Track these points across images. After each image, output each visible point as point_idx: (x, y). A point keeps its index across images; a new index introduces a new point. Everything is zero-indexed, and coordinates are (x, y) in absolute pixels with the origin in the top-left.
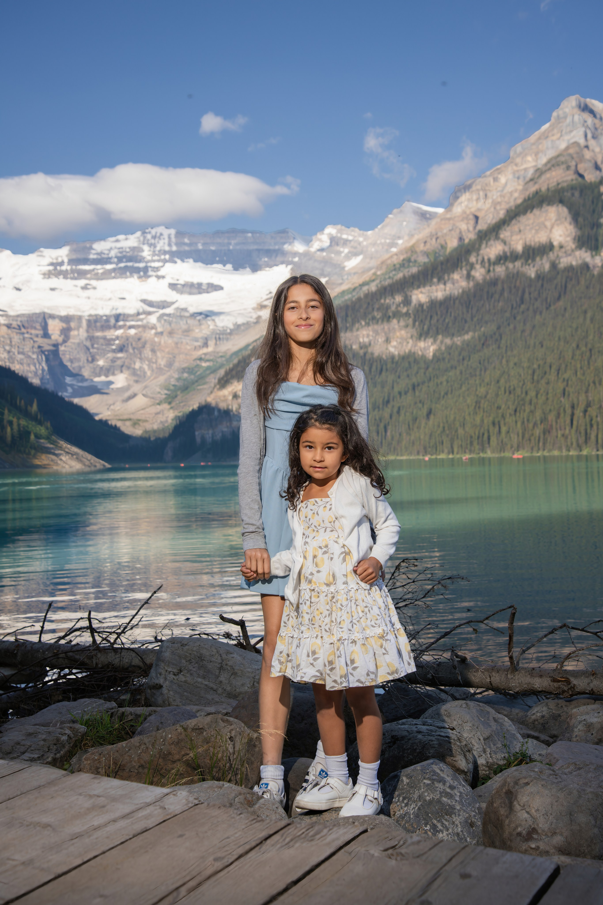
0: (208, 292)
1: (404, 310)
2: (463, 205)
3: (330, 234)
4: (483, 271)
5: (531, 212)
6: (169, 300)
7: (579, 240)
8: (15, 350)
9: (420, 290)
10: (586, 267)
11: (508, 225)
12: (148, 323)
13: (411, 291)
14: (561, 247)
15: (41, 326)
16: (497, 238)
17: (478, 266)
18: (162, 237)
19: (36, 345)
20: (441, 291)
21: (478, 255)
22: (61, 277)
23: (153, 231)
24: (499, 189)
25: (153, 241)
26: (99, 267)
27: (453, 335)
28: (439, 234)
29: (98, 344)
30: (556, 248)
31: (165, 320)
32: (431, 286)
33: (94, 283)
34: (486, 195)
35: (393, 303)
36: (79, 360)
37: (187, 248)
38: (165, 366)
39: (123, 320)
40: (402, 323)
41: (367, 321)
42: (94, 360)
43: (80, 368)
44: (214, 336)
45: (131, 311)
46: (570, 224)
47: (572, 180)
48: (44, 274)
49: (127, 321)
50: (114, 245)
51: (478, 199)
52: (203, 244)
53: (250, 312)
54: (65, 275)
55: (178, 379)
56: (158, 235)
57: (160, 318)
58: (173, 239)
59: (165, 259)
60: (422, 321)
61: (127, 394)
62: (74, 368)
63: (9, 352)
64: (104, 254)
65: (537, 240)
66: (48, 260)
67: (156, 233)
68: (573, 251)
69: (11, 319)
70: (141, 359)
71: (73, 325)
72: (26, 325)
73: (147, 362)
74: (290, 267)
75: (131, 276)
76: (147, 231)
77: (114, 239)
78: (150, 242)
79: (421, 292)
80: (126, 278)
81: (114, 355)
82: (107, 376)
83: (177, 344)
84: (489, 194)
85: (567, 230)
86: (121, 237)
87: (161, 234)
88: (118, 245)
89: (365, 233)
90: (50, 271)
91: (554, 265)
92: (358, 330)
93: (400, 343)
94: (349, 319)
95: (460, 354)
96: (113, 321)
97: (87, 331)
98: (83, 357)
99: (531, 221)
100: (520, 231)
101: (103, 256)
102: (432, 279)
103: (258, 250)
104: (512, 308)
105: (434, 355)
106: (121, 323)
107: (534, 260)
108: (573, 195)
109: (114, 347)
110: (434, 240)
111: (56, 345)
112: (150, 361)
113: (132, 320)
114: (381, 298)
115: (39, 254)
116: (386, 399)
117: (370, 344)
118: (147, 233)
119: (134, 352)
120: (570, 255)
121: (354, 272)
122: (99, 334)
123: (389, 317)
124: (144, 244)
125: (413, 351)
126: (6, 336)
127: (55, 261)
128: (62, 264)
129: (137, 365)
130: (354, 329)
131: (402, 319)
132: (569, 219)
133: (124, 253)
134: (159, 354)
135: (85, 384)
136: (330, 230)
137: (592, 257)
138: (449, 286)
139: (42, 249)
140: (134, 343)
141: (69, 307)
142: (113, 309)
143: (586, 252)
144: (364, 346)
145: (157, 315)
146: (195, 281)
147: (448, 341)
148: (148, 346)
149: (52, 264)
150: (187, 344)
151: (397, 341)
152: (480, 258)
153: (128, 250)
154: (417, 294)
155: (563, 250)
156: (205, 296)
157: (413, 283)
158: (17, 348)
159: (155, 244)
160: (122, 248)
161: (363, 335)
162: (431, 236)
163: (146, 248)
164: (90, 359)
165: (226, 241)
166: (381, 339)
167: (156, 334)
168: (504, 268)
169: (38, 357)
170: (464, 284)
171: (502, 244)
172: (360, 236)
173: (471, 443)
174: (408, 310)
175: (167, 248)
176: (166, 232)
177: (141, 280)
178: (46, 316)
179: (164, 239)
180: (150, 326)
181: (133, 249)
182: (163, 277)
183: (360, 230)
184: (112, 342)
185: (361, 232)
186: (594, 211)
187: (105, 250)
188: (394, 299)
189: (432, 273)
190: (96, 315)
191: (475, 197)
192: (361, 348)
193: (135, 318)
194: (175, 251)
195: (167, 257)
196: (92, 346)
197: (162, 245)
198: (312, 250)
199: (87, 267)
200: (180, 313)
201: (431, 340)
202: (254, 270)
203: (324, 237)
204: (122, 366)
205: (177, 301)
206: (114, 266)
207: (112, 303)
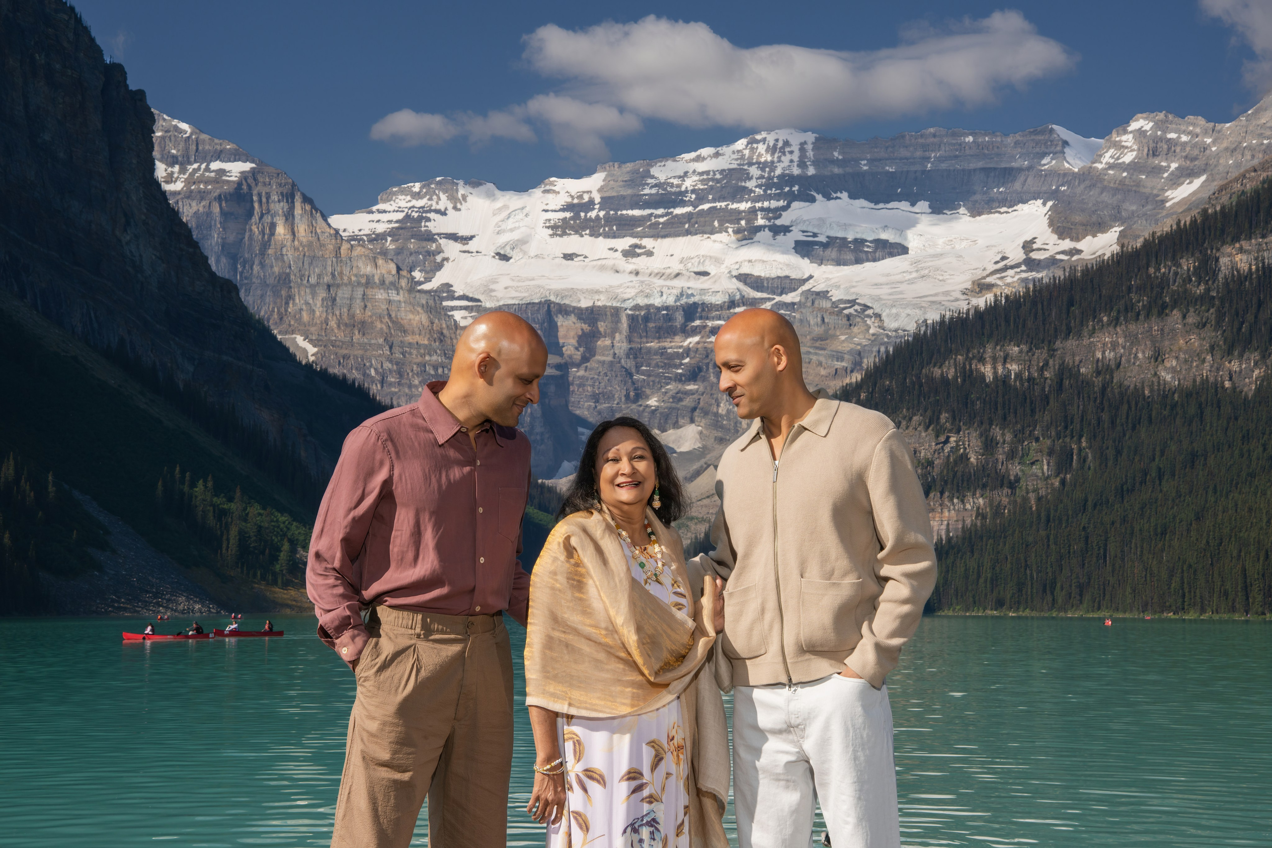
0: (874, 260)
1: (1200, 290)
3: (1140, 133)
6: (795, 275)
9: (1237, 245)
13: (1218, 250)
18: (787, 149)
22: (588, 232)
23: (771, 138)
25: (769, 158)
26: (660, 211)
29: (648, 365)
33: (648, 243)
35: (1176, 274)
36: (609, 397)
37: (836, 170)
39: (701, 318)
40: (1191, 319)
41: (1114, 314)
44: (875, 349)
45: (718, 298)
48: (554, 227)
49: (707, 318)
50: (691, 167)
52: (871, 161)
53: (957, 300)
54: (594, 228)
56: (780, 144)
58: (810, 154)
59: (791, 192)
60: (1237, 314)
61: (696, 466)
64: (672, 185)
66: (562, 199)
67: (777, 140)
71: (602, 326)
74: (1050, 204)
75: (722, 230)
76: (758, 137)
77: (693, 155)
78: (763, 160)
79: (1241, 250)
80: (712, 233)
81: (680, 386)
86: (706, 151)
88: (701, 167)
89: (1219, 126)
90: (564, 219)
92: (1092, 333)
93: (1186, 361)
96: (679, 318)
97: (630, 341)
101: (669, 189)
103: (986, 171)
105: (1258, 390)
106: (697, 323)
109: (680, 371)
111: (566, 367)
113: (720, 319)
114: (1148, 266)
115: (548, 188)
117: (1118, 365)
118: (758, 142)
122: (653, 345)
123: (1164, 306)
124: (751, 164)
125: (1212, 379)
127: (576, 201)
128: (589, 206)
129: (722, 410)
130: (1085, 333)
131: (1192, 310)
133: (711, 183)
136: (1141, 123)
139: (553, 179)
141: (598, 292)
142: (682, 294)
144: (1105, 370)
146: (850, 235)
149: (568, 207)
150: (820, 364)
151: (1177, 358)
153: (718, 176)
154: (1230, 255)
156: (868, 265)
157: (1223, 231)
159: (772, 163)
160: (707, 173)
161: (1104, 345)
163: (754, 171)
164: (632, 394)
165: (919, 154)
166: (1142, 354)
172: (1206, 133)
174: (1208, 290)
175: (796, 171)
176: (796, 139)
177: (739, 237)
178: (553, 310)
179: (791, 152)
181: (728, 174)
182: (786, 229)
183: (1209, 120)
184: (677, 361)
185: (1211, 125)
187: (674, 177)
188: (1179, 265)
190: (648, 307)
192: (1098, 373)
193: (725, 313)
194: (813, 176)
195: (796, 188)
196: (638, 367)
197: (787, 164)
198: (1100, 166)
199: (637, 213)
200: (813, 303)
201: (1255, 356)
202: (975, 212)
203: (1127, 139)
204: (694, 409)
205: (811, 277)
206: (689, 209)
207: (679, 283)
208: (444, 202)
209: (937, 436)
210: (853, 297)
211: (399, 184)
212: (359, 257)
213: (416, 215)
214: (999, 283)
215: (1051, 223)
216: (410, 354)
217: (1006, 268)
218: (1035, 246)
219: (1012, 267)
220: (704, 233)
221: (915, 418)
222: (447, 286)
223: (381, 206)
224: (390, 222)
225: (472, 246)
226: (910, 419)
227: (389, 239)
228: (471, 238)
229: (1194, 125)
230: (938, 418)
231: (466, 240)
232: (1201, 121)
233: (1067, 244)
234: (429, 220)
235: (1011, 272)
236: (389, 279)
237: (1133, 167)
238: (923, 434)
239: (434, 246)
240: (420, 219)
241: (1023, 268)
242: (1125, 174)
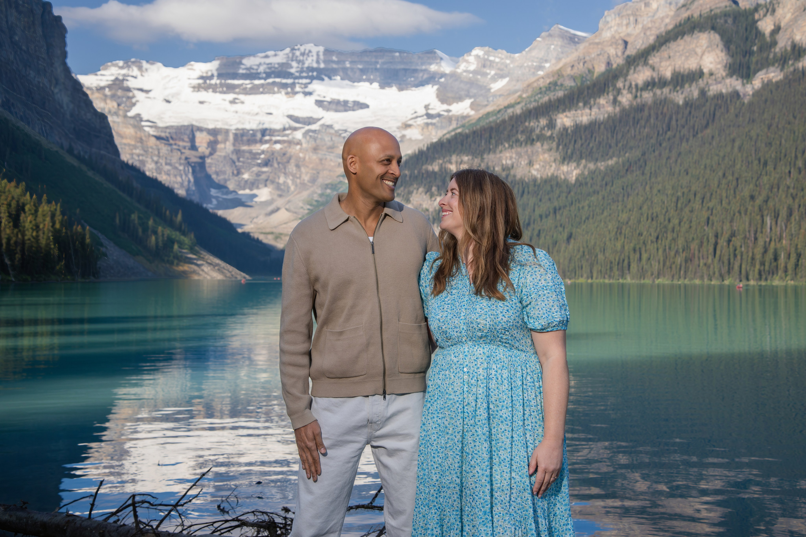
0: (353, 110)
1: (549, 133)
2: (612, 30)
3: (477, 56)
4: (630, 96)
5: (682, 38)
6: (315, 116)
7: (730, 68)
8: (162, 161)
9: (565, 114)
10: (736, 95)
11: (658, 51)
12: (294, 138)
13: (556, 115)
14: (711, 74)
15: (189, 138)
16: (646, 63)
17: (625, 92)
18: (310, 54)
19: (183, 157)
20: (587, 116)
21: (625, 81)
22: (211, 90)
23: (302, 48)
24: (650, 14)
25: (301, 58)
26: (248, 82)
27: (597, 160)
28: (587, 58)
29: (243, 158)
30: (706, 76)
31: (311, 136)
32: (576, 110)
33: (242, 97)
34: (636, 20)
35: (538, 126)
36: (224, 173)
37: (334, 66)
38: (308, 181)
39: (269, 135)
40: (546, 147)
41: (511, 143)
42: (239, 173)
43: (226, 180)
45: (278, 126)
46: (722, 51)
47: (726, 7)
48: (194, 87)
49: (272, 135)
50: (263, 61)
51: (628, 25)
52: (351, 62)
54: (214, 89)
55: (321, 195)
56: (307, 52)
57: (305, 134)
58: (322, 57)
59: (313, 76)
60: (565, 145)
61: (270, 208)
62: (219, 180)
63: (156, 163)
64: (253, 69)
65: (686, 66)
66: (197, 74)
67: (305, 50)
68: (723, 78)
69: (160, 130)
70: (285, 173)
71: (220, 138)
72: (174, 136)
73: (291, 177)
74: (436, 87)
75: (279, 92)
76: (296, 47)
77: (263, 54)
78: (298, 59)
79: (566, 116)
80: (274, 93)
81: (259, 169)
82: (251, 189)
83: (321, 160)
84: (639, 19)
85: (718, 57)
86: (271, 53)
87: (310, 51)
88: (268, 61)
89: (512, 55)
90: (199, 85)
91: (703, 93)
92: (501, 152)
93: (543, 166)
94: (493, 141)
95: (603, 180)
96: (259, 136)
97: (234, 145)
98: (229, 170)
99: (681, 48)
100: (670, 57)
101: (252, 71)
102: (577, 104)
103: (405, 70)
104: (658, 134)
105: (577, 179)
106: (267, 138)
107: (682, 87)
108: (726, 22)
109: (259, 161)
110: (581, 64)
111: (203, 158)
112: (294, 176)
113: (278, 136)
114: (525, 121)
115: (190, 67)
116: (527, 221)
117: (513, 167)
118: (296, 50)
119: (279, 167)
120: (720, 83)
121: (500, 94)
122: (245, 148)
123: (533, 140)
124: (292, 60)
125: (555, 175)
126: (155, 147)
127: (205, 75)
128: (212, 77)
129: (281, 180)
131: (545, 142)
132: (721, 46)
133: (273, 69)
134: (303, 170)
135: (230, 197)
136: (478, 51)
137: (743, 84)
138: (595, 110)
139: (192, 63)
140: (279, 158)
141: (217, 121)
142: (260, 123)
143: (737, 80)
144: (506, 169)
145: (303, 131)
146: (342, 98)
147: (591, 166)
148: (293, 161)
149: (202, 78)
150: (331, 160)
151: (539, 164)
152: (627, 84)
153: (276, 66)
154: (561, 118)
155: (713, 77)
156: (350, 113)
157: (558, 107)
158: (164, 159)
159: (303, 60)
160: (271, 64)
161: (507, 157)
162: (579, 60)
163: (294, 64)
164: (235, 172)
165: (373, 60)
166: (524, 162)
167: (301, 149)
168: (651, 94)
169: (185, 168)
170: (610, 109)
171: (651, 70)
172: (507, 58)
173: (611, 268)
174: (552, 134)
175: (315, 65)
176: (315, 49)
177: (288, 96)
178: (194, 129)
179: (312, 56)
180: (295, 141)
181: (282, 65)
182: (310, 94)
183: (508, 52)
184: (258, 157)
185: (509, 54)
186: (747, 39)
187: (254, 65)
188: (539, 122)
189: (578, 97)
190: (243, 129)
191: (625, 22)
192: (504, 170)
193: (281, 133)
194: (323, 69)
195: (315, 74)
196: (238, 159)
197: (310, 62)
198: (459, 71)
199: (236, 82)
200: (326, 129)
201: (574, 165)
202: (401, 89)
203: (471, 59)
204: (267, 180)
205: (323, 118)
206: (262, 81)
207: (258, 118)
208: (135, 71)
209: (431, 197)
210: (344, 128)
211: (111, 62)
212: (97, 98)
213: (121, 78)
214: (414, 124)
215: (438, 96)
216: (125, 149)
217: (417, 117)
218: (430, 107)
219: (420, 117)
220: (270, 93)
221: (421, 190)
222: (138, 115)
223: (102, 72)
224: (107, 81)
225: (151, 95)
226: (418, 189)
227: (107, 89)
228: (150, 91)
229: (502, 54)
230: (431, 189)
231: (147, 92)
232: (504, 52)
233: (445, 107)
234: (127, 80)
235: (419, 119)
236: (113, 110)
237: (475, 72)
238: (425, 197)
239: (131, 94)
240: (123, 80)
241: (425, 117)
242: (471, 75)
